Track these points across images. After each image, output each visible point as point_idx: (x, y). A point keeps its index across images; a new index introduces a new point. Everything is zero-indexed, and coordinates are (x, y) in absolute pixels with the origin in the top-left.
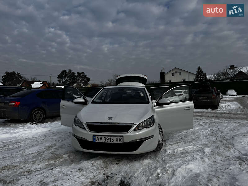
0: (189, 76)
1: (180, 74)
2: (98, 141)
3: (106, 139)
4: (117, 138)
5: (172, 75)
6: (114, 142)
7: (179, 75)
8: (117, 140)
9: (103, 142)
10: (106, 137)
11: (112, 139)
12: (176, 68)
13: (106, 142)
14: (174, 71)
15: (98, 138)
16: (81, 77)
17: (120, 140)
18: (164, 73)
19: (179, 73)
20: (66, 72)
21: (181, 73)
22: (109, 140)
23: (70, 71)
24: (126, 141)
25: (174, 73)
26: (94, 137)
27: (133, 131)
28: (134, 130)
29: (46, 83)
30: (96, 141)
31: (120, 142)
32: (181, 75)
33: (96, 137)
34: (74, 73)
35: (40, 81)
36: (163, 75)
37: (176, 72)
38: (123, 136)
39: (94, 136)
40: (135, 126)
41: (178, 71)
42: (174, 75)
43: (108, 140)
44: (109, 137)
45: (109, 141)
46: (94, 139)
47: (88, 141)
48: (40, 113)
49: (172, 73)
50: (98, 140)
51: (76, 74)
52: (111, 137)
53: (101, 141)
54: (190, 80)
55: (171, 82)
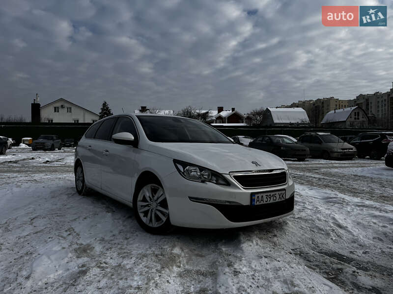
0: (84, 116)
1: (69, 110)
2: (258, 203)
4: (280, 192)
5: (55, 111)
7: (68, 112)
8: (280, 197)
9: (265, 203)
10: (269, 194)
12: (62, 100)
13: (268, 202)
14: (58, 105)
15: (258, 197)
18: (39, 105)
19: (68, 108)
21: (70, 108)
22: (272, 198)
25: (58, 108)
26: (254, 197)
30: (256, 204)
32: (71, 112)
33: (256, 196)
36: (36, 109)
37: (62, 106)
38: (285, 190)
39: (252, 194)
41: (66, 105)
42: (58, 111)
43: (270, 198)
44: (272, 194)
45: (272, 201)
46: (252, 200)
49: (55, 108)
50: (259, 201)
52: (274, 193)
53: (262, 203)
54: (86, 122)
55: (53, 122)
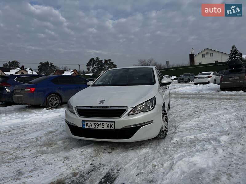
0: (222, 57)
1: (212, 55)
2: (87, 127)
3: (96, 125)
4: (108, 123)
5: (203, 57)
6: (105, 128)
7: (210, 56)
8: (108, 126)
9: (93, 128)
10: (96, 123)
11: (102, 125)
12: (207, 49)
13: (96, 128)
14: (205, 53)
15: (87, 123)
16: (108, 64)
17: (111, 126)
18: (193, 55)
19: (210, 54)
20: (94, 60)
21: (212, 54)
22: (100, 126)
23: (98, 58)
24: (119, 126)
25: (205, 55)
26: (83, 123)
27: (127, 116)
28: (129, 115)
29: (76, 71)
30: (86, 128)
31: (112, 128)
32: (212, 56)
33: (86, 123)
34: (101, 61)
35: (70, 70)
36: (192, 57)
37: (207, 53)
38: (114, 122)
39: (83, 121)
40: (129, 110)
41: (210, 52)
42: (205, 57)
43: (98, 125)
44: (99, 123)
45: (99, 128)
46: (83, 125)
47: (78, 127)
48: (55, 99)
49: (203, 55)
50: (88, 126)
51: (103, 62)
52: (102, 123)
53: (91, 127)
54: (223, 61)
55: (202, 64)
